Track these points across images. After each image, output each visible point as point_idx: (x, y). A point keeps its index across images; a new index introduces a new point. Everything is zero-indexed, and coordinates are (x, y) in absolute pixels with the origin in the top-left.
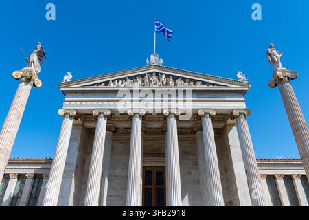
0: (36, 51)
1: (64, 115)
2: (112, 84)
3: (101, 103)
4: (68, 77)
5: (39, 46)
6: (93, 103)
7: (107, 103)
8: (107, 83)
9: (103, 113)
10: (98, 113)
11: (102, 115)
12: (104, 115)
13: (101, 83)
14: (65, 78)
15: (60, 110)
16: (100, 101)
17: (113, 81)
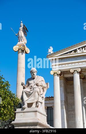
0: (21, 28)
1: (54, 74)
2: (78, 51)
3: (74, 64)
4: (51, 50)
5: (22, 24)
6: (69, 65)
7: (77, 64)
8: (75, 51)
9: (77, 70)
10: (73, 71)
11: (76, 72)
12: (77, 72)
13: (71, 52)
14: (50, 51)
15: (51, 72)
16: (73, 63)
17: (79, 49)
